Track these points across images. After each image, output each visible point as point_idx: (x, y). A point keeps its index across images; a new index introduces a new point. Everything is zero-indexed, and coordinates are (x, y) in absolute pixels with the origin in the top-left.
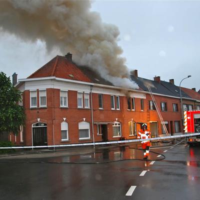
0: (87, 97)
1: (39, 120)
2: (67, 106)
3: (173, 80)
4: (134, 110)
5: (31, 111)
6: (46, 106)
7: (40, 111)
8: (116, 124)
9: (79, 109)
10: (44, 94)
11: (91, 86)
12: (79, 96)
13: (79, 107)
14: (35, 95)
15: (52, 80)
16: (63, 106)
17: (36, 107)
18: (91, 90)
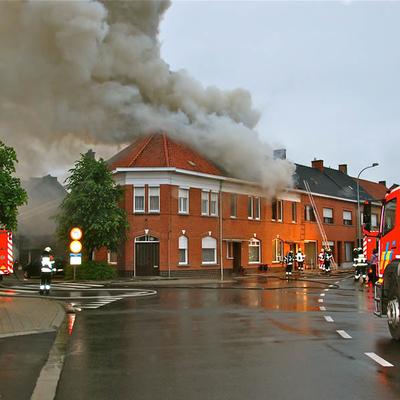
0: (215, 199)
1: (147, 231)
2: (187, 212)
3: (346, 166)
4: (280, 221)
5: (136, 218)
6: (158, 211)
7: (149, 218)
8: (253, 243)
9: (204, 217)
10: (157, 193)
11: (221, 181)
12: (204, 197)
13: (203, 214)
14: (142, 193)
15: (169, 172)
16: (181, 212)
17: (143, 211)
18: (221, 187)
